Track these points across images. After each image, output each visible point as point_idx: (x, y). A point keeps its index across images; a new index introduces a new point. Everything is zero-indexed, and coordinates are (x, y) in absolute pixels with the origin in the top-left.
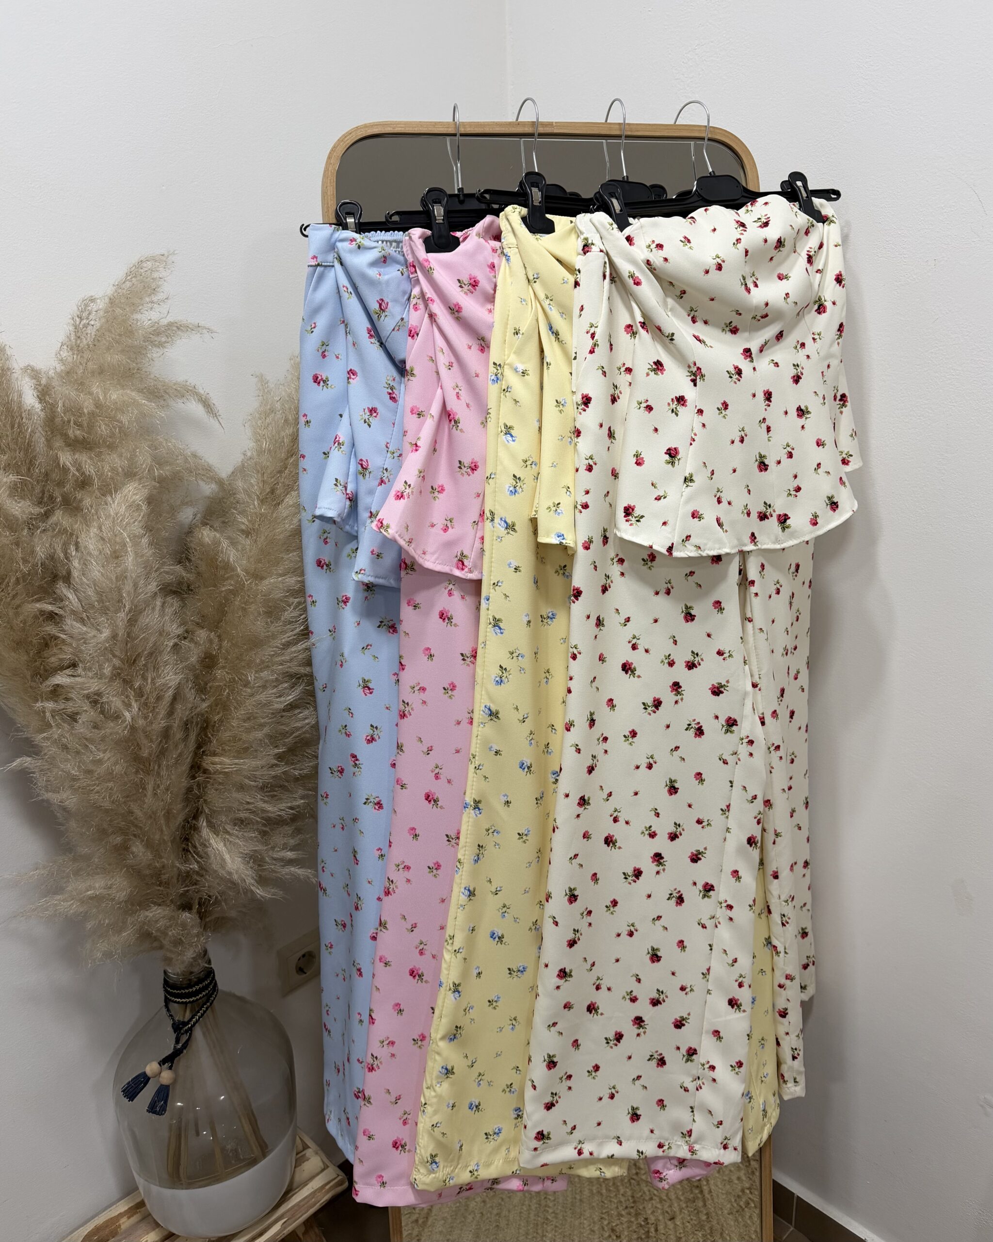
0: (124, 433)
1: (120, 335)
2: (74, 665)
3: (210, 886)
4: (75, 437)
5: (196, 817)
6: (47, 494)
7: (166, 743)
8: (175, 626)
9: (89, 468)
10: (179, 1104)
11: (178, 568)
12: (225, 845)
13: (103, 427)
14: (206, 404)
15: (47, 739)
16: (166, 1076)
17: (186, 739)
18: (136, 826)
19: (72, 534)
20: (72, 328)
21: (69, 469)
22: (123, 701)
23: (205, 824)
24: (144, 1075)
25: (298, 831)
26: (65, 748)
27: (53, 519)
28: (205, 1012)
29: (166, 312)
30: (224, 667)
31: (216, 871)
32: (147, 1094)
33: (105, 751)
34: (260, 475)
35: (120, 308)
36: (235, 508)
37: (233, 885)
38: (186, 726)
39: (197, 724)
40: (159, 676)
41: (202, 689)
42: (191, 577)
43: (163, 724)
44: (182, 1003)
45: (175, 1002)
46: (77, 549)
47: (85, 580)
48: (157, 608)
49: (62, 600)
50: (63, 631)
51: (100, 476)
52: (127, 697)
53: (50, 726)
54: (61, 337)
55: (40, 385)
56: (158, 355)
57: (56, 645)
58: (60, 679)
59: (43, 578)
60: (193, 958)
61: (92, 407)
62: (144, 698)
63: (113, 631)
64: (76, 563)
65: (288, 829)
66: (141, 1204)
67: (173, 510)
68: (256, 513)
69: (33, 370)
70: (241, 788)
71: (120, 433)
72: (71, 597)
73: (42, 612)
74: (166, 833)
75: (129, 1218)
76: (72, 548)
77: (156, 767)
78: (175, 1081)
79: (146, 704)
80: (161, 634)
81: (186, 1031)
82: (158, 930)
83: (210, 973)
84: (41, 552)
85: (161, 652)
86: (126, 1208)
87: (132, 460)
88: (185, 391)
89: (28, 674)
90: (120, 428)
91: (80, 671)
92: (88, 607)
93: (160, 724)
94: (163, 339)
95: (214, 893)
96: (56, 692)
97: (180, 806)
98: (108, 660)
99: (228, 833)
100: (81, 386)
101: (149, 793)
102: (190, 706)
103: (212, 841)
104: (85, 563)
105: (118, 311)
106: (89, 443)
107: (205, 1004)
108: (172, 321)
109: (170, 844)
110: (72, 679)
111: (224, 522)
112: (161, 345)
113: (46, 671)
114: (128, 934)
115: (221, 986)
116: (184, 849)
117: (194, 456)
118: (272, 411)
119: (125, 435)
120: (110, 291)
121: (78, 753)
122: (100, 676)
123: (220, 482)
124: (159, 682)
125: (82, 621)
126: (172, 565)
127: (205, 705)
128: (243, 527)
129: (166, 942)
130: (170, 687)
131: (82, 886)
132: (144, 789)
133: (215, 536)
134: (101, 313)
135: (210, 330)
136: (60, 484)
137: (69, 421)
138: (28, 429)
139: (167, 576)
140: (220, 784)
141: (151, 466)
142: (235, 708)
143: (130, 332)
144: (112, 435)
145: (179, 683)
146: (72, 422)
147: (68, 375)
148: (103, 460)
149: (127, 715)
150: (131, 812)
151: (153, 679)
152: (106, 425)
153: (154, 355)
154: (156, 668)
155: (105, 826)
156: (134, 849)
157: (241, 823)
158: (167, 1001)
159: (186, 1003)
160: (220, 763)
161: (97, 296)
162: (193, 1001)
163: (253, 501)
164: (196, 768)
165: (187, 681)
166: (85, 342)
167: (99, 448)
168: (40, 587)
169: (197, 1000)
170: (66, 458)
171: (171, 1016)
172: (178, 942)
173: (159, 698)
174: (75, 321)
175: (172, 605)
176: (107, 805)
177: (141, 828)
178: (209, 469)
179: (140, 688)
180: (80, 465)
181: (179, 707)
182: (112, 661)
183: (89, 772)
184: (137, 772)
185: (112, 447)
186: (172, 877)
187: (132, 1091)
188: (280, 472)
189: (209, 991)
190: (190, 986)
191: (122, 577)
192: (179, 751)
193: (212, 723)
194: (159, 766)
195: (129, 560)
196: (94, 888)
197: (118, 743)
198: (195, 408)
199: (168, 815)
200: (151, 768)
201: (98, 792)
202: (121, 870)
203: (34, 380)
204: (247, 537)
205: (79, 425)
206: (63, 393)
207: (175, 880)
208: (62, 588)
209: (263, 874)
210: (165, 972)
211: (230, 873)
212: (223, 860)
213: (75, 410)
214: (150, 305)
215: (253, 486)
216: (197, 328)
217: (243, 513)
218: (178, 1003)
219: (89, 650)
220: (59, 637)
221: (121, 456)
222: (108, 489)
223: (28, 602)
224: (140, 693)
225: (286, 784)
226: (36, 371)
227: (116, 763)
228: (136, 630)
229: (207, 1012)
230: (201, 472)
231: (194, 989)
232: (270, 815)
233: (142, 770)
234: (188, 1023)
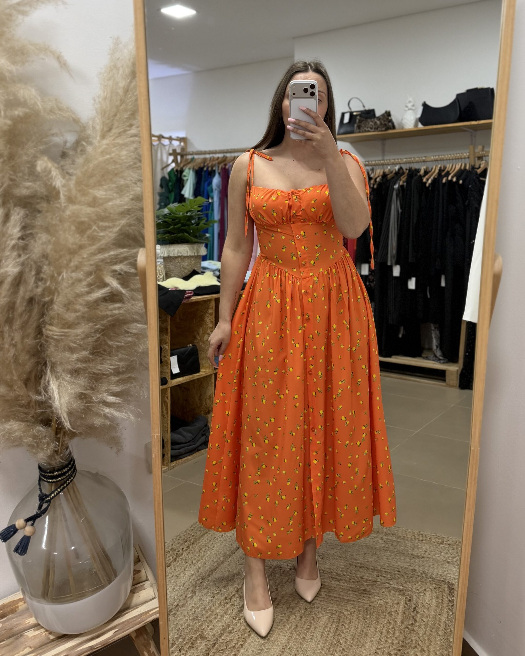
7: (11, 314)
8: (18, 229)
12: (57, 386)
16: (28, 530)
17: (31, 311)
24: (14, 526)
28: (62, 490)
43: (7, 300)
74: (16, 375)
78: (34, 533)
81: (47, 502)
83: (70, 462)
102: (30, 288)
107: (63, 485)
115: (80, 468)
130: (9, 275)
133: (49, 166)
145: (20, 272)
158: (40, 479)
159: (49, 482)
160: (53, 331)
162: (55, 482)
164: (39, 332)
171: (40, 490)
181: (22, 289)
186: (30, 403)
187: (6, 536)
189: (67, 477)
192: (24, 319)
199: (17, 363)
207: (33, 404)
215: (97, 125)
217: (90, 145)
218: (46, 481)
231: (56, 473)
234: (50, 495)
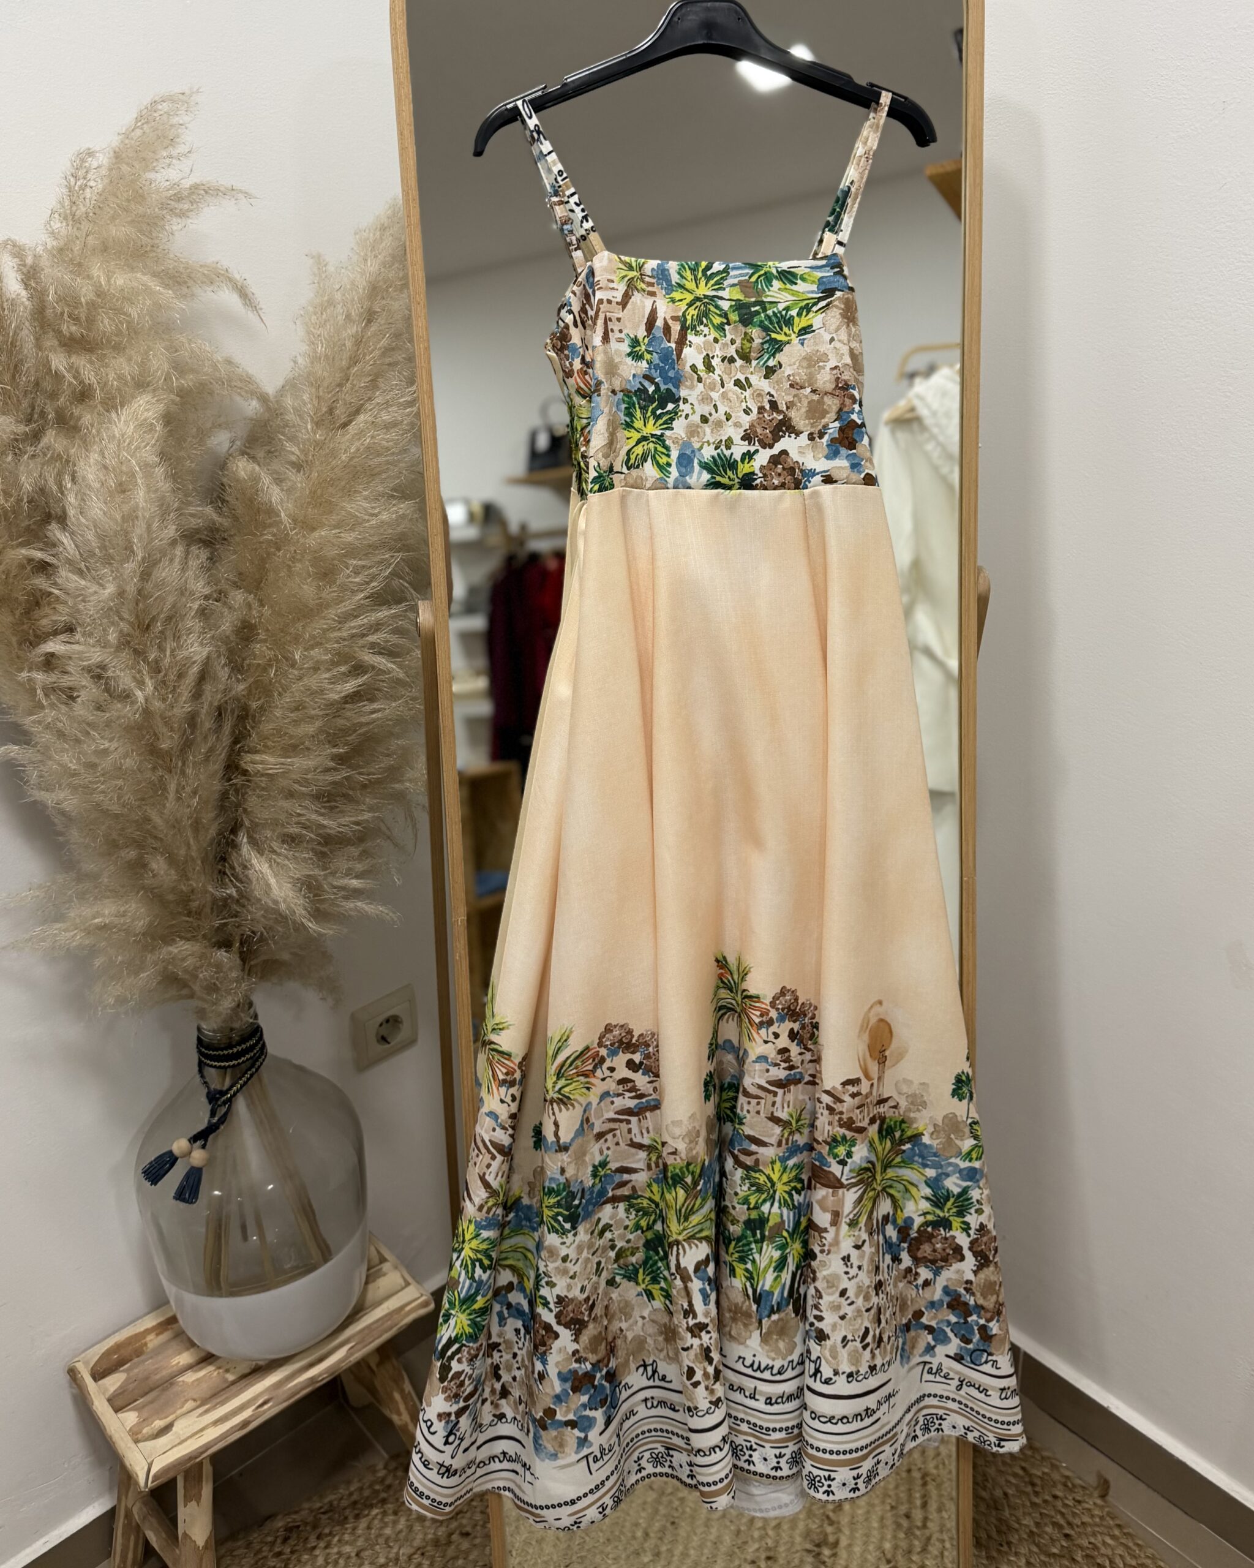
0: (134, 330)
1: (128, 201)
2: (70, 629)
3: (253, 919)
4: (71, 334)
5: (234, 831)
6: (37, 410)
7: (192, 733)
8: (201, 583)
9: (89, 375)
10: (217, 1193)
11: (209, 510)
12: (271, 866)
13: (106, 321)
14: (243, 293)
15: (40, 723)
16: (198, 1156)
17: (218, 729)
18: (156, 838)
19: (68, 461)
20: (65, 191)
21: (64, 377)
22: (134, 677)
23: (245, 840)
24: (170, 1154)
25: (365, 854)
26: (61, 735)
27: (45, 441)
28: (248, 1079)
29: (188, 171)
30: (265, 641)
31: (259, 900)
32: (174, 1178)
33: (111, 740)
34: (314, 390)
35: (128, 164)
36: (283, 434)
37: (282, 918)
38: (220, 713)
39: (233, 711)
40: (180, 647)
41: (237, 668)
42: (225, 522)
43: (188, 708)
44: (220, 1067)
45: (211, 1066)
46: (74, 480)
47: (83, 520)
48: (177, 560)
49: (54, 545)
50: (55, 584)
51: (104, 386)
52: (139, 672)
53: (42, 707)
54: (52, 202)
55: (25, 265)
56: (180, 226)
57: (49, 604)
58: (53, 646)
59: (30, 517)
60: (233, 1009)
61: (91, 296)
62: (162, 674)
63: (119, 587)
64: (71, 499)
65: (354, 851)
66: (173, 1320)
67: (203, 435)
68: (309, 440)
69: (14, 246)
70: (291, 795)
71: (128, 329)
72: (65, 541)
73: (30, 560)
74: (194, 848)
75: (157, 1335)
76: (67, 478)
77: (180, 764)
78: (210, 1161)
79: (164, 682)
80: (182, 594)
81: (224, 1103)
82: (186, 971)
83: (256, 1032)
84: (27, 483)
85: (183, 617)
86: (154, 1323)
87: (143, 365)
88: (216, 276)
89: (14, 640)
90: (128, 323)
91: (78, 636)
92: (88, 555)
93: (183, 707)
94: (186, 206)
95: (259, 928)
96: (50, 662)
97: (212, 815)
98: (113, 623)
99: (274, 852)
100: (79, 268)
101: (172, 796)
102: (221, 687)
103: (254, 861)
104: (83, 498)
105: (125, 168)
106: (89, 343)
107: (249, 1069)
108: (198, 182)
109: (199, 862)
110: (68, 647)
111: (269, 452)
112: (183, 214)
113: (36, 636)
114: (147, 976)
115: (271, 1049)
116: (220, 872)
117: (229, 362)
118: (331, 303)
119: (135, 333)
120: (115, 141)
121: (78, 741)
122: (103, 644)
123: (263, 399)
124: (182, 654)
125: (80, 573)
126: (198, 506)
127: (241, 687)
128: (293, 458)
129: (196, 988)
130: (194, 662)
131: (87, 912)
132: (165, 789)
133: (254, 469)
134: (104, 172)
135: (247, 195)
136: (53, 396)
137: (62, 314)
138: (11, 323)
139: (192, 520)
140: (263, 789)
141: (168, 374)
142: (280, 694)
143: (140, 197)
144: (119, 333)
145: (208, 658)
146: (66, 315)
147: (61, 253)
148: (107, 366)
149: (139, 693)
150: (147, 819)
151: (173, 651)
152: (110, 318)
153: (174, 228)
154: (177, 637)
155: (114, 835)
156: (154, 866)
157: (291, 840)
158: (201, 1065)
159: (225, 1068)
160: (262, 763)
161: (98, 148)
162: (234, 1066)
163: (306, 423)
164: (232, 767)
165: (219, 656)
166: (83, 209)
167: (102, 349)
168: (28, 529)
169: (239, 1064)
170: (59, 361)
171: (205, 1083)
172: (212, 988)
173: (181, 676)
174: (69, 182)
175: (198, 557)
176: (115, 808)
177: (161, 840)
178: (248, 380)
179: (156, 661)
180: (77, 372)
181: (208, 688)
182: (119, 625)
183: (92, 766)
184: (154, 769)
185: (118, 348)
186: (204, 906)
187: (155, 1172)
188: (340, 385)
189: (255, 1054)
190: (230, 1046)
191: (130, 517)
192: (209, 744)
193: (252, 711)
194: (184, 764)
195: (140, 495)
196: (103, 916)
197: (128, 729)
198: (229, 298)
199: (197, 826)
200: (173, 764)
201: (103, 792)
202: (138, 892)
203: (16, 260)
204: (299, 471)
205: (76, 320)
206: (53, 275)
207: (208, 910)
208: (55, 531)
209: (322, 907)
210: (199, 1029)
211: (276, 902)
212: (268, 885)
213: (70, 299)
214: (167, 161)
215: (305, 404)
216: (230, 192)
217: (292, 439)
218: (215, 1067)
219: (90, 610)
220: (50, 594)
221: (130, 359)
222: (113, 403)
223: (12, 547)
224: (156, 668)
225: (351, 792)
226: (19, 247)
227: (126, 756)
228: (149, 586)
229: (253, 1079)
230: (239, 384)
231: (235, 1050)
232: (329, 831)
233: (162, 767)
234: (226, 1092)
